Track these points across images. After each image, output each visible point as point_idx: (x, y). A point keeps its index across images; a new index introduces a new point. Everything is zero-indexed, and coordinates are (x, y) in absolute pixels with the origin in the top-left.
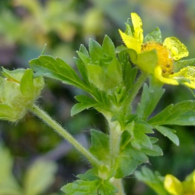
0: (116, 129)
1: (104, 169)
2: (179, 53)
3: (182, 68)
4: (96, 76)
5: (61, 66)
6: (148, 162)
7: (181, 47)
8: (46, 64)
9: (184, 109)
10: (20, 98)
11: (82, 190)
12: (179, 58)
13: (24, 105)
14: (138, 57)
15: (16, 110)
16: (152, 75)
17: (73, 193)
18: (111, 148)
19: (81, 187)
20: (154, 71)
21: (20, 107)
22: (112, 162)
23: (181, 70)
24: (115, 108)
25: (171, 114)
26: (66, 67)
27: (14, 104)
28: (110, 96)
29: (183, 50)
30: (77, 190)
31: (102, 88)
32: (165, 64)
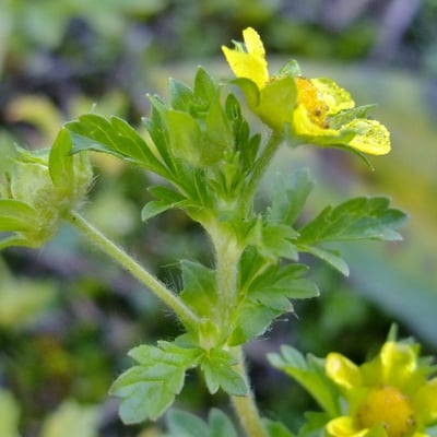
0: (228, 249)
1: (209, 328)
2: (337, 105)
3: (344, 123)
4: (185, 138)
5: (120, 135)
6: (292, 310)
7: (340, 94)
8: (92, 133)
9: (354, 213)
10: (49, 193)
11: (169, 362)
12: (338, 110)
13: (56, 207)
14: (261, 95)
15: (41, 215)
16: (290, 124)
17: (152, 365)
18: (219, 292)
19: (168, 356)
20: (292, 118)
21: (49, 208)
22: (224, 318)
23: (343, 127)
24: (224, 205)
25: (330, 223)
26: (129, 137)
27: (38, 204)
28: (212, 181)
29: (344, 101)
30: (159, 361)
31: (198, 159)
32: (313, 110)
